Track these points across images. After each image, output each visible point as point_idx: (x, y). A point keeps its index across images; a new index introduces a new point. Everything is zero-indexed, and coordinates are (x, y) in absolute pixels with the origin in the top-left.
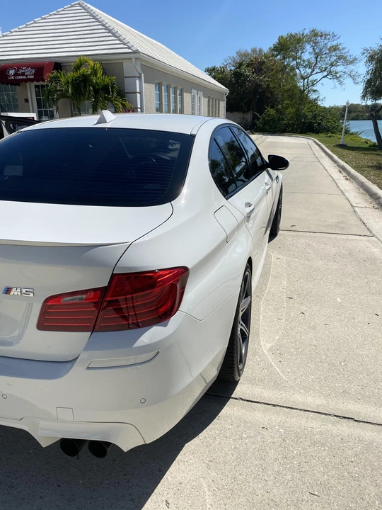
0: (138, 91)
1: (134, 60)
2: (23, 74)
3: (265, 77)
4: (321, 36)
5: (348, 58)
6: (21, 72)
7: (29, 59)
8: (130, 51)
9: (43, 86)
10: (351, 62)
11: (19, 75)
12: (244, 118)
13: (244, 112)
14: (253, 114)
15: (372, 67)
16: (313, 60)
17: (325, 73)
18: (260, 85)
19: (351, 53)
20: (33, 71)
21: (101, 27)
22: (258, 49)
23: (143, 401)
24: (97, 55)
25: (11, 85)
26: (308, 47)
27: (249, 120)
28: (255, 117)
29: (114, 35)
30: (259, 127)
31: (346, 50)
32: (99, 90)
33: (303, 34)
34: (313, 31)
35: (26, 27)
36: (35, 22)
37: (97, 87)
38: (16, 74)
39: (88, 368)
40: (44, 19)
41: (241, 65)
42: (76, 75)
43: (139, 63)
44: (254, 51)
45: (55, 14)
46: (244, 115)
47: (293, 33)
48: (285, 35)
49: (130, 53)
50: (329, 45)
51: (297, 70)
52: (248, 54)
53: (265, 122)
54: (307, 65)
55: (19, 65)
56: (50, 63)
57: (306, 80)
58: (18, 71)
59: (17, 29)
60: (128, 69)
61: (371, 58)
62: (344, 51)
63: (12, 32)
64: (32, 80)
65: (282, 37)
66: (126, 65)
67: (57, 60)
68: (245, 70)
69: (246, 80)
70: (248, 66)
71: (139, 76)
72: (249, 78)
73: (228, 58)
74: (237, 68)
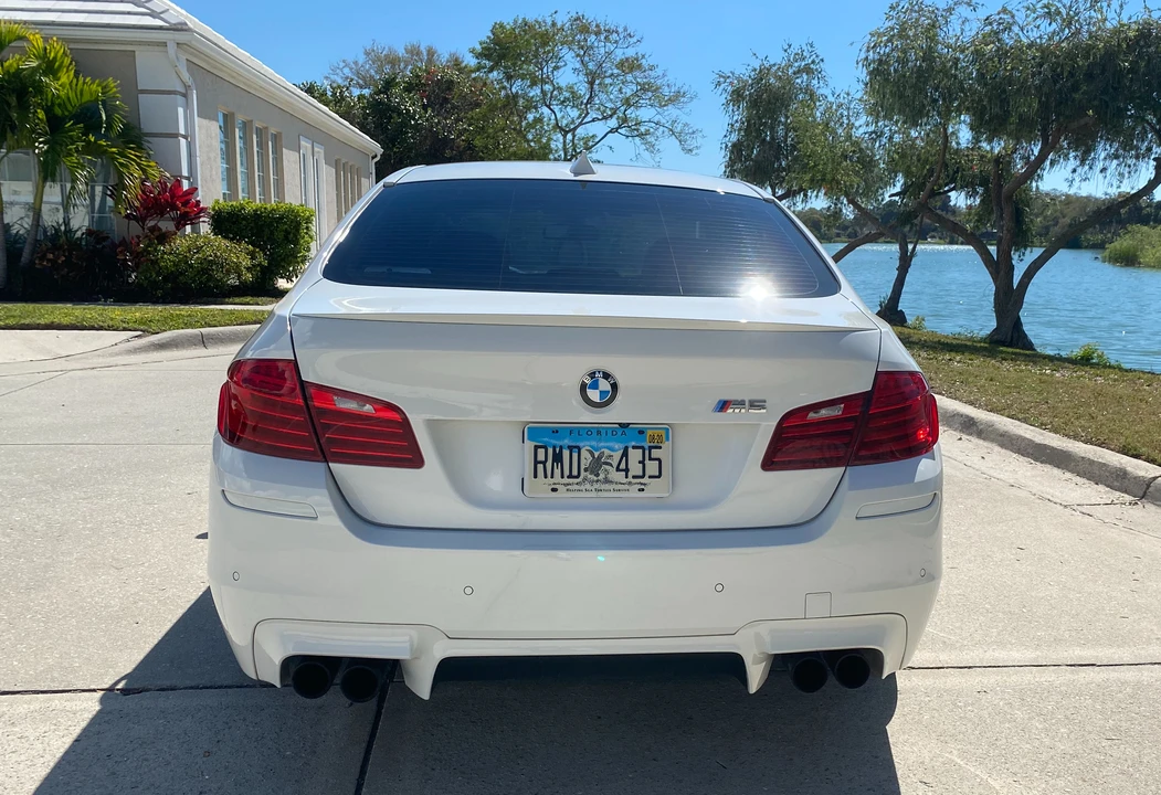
0: (182, 131)
1: (172, 49)
4: (597, 33)
5: (666, 91)
8: (158, 23)
10: (671, 101)
15: (739, 115)
16: (583, 89)
17: (613, 123)
19: (670, 78)
22: (422, 49)
26: (569, 56)
31: (659, 72)
32: (63, 120)
33: (554, 24)
34: (578, 19)
37: (58, 111)
43: (183, 57)
47: (531, 18)
48: (508, 22)
49: (161, 28)
50: (619, 54)
51: (545, 110)
52: (400, 59)
54: (566, 99)
57: (569, 136)
61: (737, 96)
62: (652, 74)
65: (502, 26)
66: (145, 60)
68: (402, 98)
69: (405, 124)
70: (409, 88)
71: (184, 91)
72: (414, 119)
73: (342, 65)
74: (379, 92)
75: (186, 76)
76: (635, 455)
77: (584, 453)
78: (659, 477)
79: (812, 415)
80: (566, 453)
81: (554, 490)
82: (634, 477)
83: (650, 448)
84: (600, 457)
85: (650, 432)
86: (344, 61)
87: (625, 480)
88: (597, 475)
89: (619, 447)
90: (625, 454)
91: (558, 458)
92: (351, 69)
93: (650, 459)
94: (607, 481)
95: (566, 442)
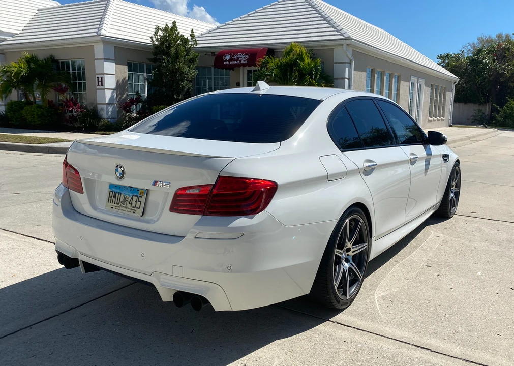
0: (347, 76)
1: (345, 46)
2: (237, 59)
3: (508, 65)
6: (236, 57)
7: (245, 45)
8: (342, 37)
9: (255, 71)
11: (234, 60)
12: (480, 111)
13: (481, 104)
14: (492, 105)
18: (502, 74)
20: (247, 57)
21: (317, 15)
22: (504, 35)
23: (229, 268)
24: (309, 41)
25: (226, 69)
27: (486, 113)
28: (493, 110)
29: (329, 23)
30: (499, 121)
35: (247, 17)
36: (257, 12)
37: (303, 72)
38: (231, 60)
39: (196, 238)
40: (265, 9)
41: (479, 51)
42: (285, 60)
43: (350, 49)
44: (499, 36)
45: (275, 4)
46: (481, 108)
49: (342, 39)
52: (492, 40)
53: (507, 117)
55: (234, 51)
56: (264, 49)
58: (233, 56)
59: (239, 19)
60: (339, 55)
63: (234, 21)
64: (244, 65)
66: (337, 51)
67: (271, 47)
68: (484, 57)
69: (484, 68)
70: (489, 52)
71: (349, 62)
72: (488, 66)
73: (468, 45)
74: (475, 55)
75: (350, 56)
76: (135, 198)
77: (122, 196)
78: (139, 208)
79: (187, 192)
80: (117, 194)
81: (112, 208)
82: (133, 207)
83: (140, 197)
84: (126, 198)
85: (140, 191)
86: (469, 43)
87: (131, 208)
88: (124, 205)
89: (131, 195)
90: (132, 198)
91: (115, 196)
92: (471, 46)
93: (139, 201)
94: (126, 207)
95: (118, 191)
